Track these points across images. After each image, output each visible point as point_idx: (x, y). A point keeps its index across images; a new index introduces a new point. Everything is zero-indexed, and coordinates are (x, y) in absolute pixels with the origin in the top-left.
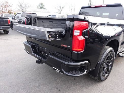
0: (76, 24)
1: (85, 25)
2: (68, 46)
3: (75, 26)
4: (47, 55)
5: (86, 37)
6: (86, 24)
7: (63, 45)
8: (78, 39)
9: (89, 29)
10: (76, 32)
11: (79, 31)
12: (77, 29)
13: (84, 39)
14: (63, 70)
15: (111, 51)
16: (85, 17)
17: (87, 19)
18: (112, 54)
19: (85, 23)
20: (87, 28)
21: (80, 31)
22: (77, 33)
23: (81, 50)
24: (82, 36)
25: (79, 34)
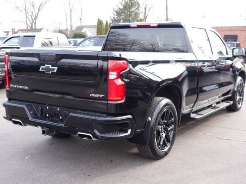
0: (111, 63)
1: (123, 65)
2: (101, 96)
3: (109, 66)
4: (61, 118)
5: (125, 80)
6: (124, 63)
7: (93, 95)
8: (115, 84)
9: (128, 69)
10: (111, 74)
11: (115, 73)
12: (113, 71)
13: (123, 83)
14: (96, 131)
15: (167, 104)
16: (120, 55)
17: (123, 56)
18: (170, 111)
19: (122, 62)
20: (126, 69)
21: (117, 72)
22: (113, 75)
23: (120, 98)
24: (120, 80)
25: (115, 77)
